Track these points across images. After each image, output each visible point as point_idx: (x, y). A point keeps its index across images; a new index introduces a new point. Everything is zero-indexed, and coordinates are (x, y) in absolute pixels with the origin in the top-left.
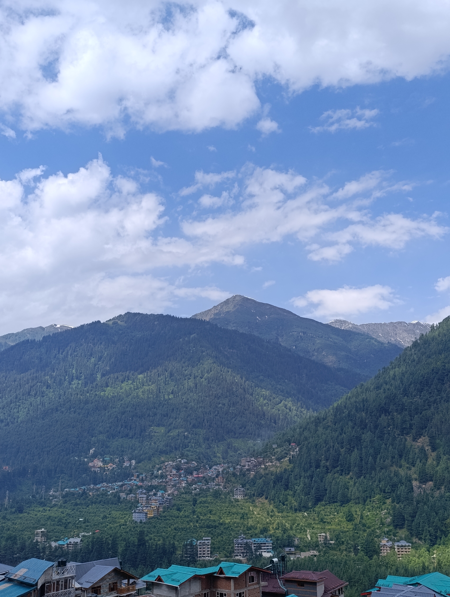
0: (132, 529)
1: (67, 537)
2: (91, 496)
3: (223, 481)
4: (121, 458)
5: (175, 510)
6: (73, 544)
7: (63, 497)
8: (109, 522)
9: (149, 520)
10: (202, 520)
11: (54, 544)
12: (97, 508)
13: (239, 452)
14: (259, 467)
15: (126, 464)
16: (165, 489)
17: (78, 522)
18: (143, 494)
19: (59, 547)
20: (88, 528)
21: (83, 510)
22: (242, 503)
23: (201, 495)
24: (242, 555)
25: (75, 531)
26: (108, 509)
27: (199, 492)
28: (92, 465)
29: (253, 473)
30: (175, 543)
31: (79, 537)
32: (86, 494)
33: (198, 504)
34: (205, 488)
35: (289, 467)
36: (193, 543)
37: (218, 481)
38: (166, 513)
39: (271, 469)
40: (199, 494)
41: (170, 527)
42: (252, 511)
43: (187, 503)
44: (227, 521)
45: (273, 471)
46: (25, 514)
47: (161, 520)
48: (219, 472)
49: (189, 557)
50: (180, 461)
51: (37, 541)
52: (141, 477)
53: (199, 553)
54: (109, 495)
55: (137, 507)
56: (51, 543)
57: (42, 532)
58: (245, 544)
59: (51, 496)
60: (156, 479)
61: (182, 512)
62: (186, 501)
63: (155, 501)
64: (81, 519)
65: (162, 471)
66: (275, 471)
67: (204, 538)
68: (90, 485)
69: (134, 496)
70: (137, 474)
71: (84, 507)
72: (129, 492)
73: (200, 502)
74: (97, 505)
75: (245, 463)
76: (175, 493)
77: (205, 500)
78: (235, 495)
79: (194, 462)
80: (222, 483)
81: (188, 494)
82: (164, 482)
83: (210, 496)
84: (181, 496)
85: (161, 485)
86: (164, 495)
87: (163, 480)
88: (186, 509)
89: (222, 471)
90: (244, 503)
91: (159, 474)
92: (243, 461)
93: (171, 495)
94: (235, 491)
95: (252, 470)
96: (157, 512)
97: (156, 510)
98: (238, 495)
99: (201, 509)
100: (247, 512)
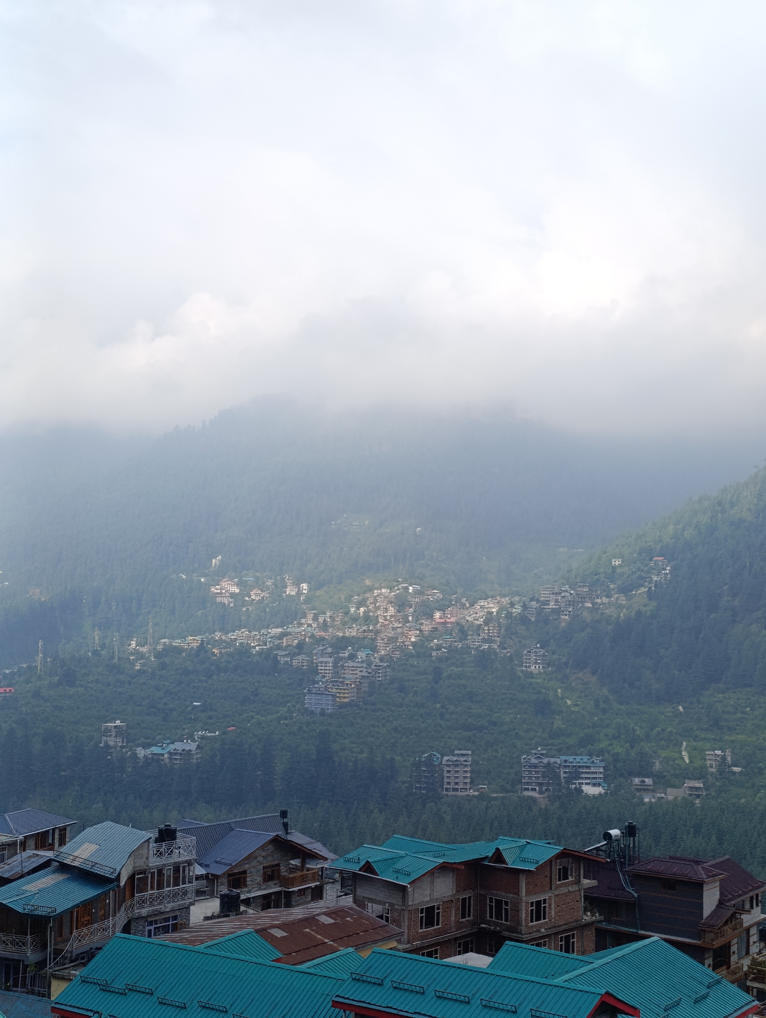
0: (305, 728)
1: (168, 738)
2: (216, 656)
3: (499, 633)
4: (278, 578)
5: (394, 691)
6: (181, 754)
7: (158, 655)
8: (255, 710)
9: (340, 710)
10: (452, 713)
11: (141, 752)
12: (230, 682)
13: (535, 571)
14: (580, 605)
15: (291, 591)
16: (372, 646)
17: (190, 708)
18: (327, 655)
19: (152, 759)
20: (212, 721)
21: (200, 684)
22: (539, 681)
23: (450, 661)
24: (537, 789)
25: (184, 726)
26: (254, 683)
27: (446, 654)
28: (216, 591)
29: (567, 617)
30: (394, 759)
31: (193, 740)
32: (206, 652)
33: (444, 681)
34: (460, 646)
35: (647, 608)
36: (434, 761)
37: (489, 633)
38: (376, 695)
39: (607, 611)
40: (447, 659)
41: (383, 726)
42: (562, 698)
43: (421, 677)
44: (507, 719)
45: (611, 616)
46: (79, 689)
47: (366, 710)
48: (490, 613)
49: (424, 788)
50: (406, 589)
51: (107, 746)
52: (321, 620)
53: (446, 780)
54: (254, 655)
55: (314, 682)
56: (135, 750)
57: (116, 727)
58: (544, 767)
59: (132, 654)
60: (354, 625)
61: (411, 695)
62: (419, 673)
63: (352, 670)
64: (197, 704)
65: (368, 607)
66: (615, 616)
67: (456, 752)
69: (308, 658)
70: (314, 612)
71: (204, 678)
72: (296, 650)
73: (448, 675)
74: (229, 675)
75: (549, 597)
76: (396, 654)
77: (459, 671)
78: (526, 662)
79: (436, 591)
80: (498, 637)
81: (424, 658)
82: (371, 631)
83: (471, 665)
84: (408, 663)
85: (366, 638)
86: (372, 658)
87: (369, 627)
88: (418, 689)
89: (497, 612)
90: (544, 680)
91: (359, 613)
92: (545, 592)
93: (385, 660)
94: (526, 655)
95: (565, 613)
96: (357, 693)
97: (356, 689)
98: (533, 664)
99: (452, 690)
100: (551, 699)
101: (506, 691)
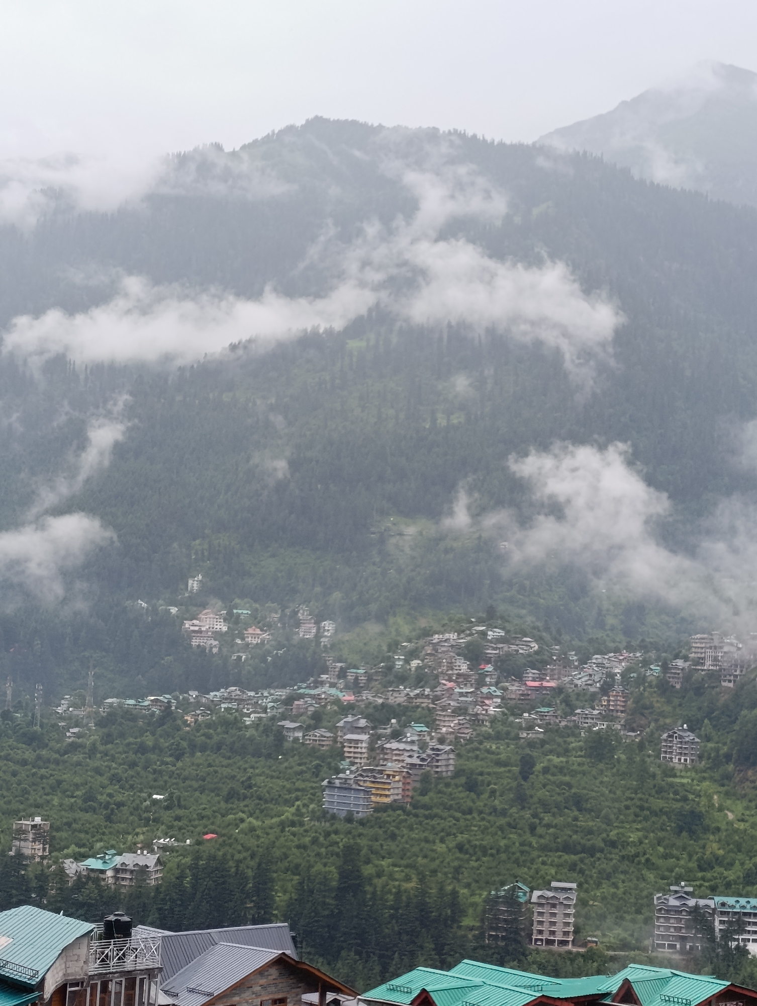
0: (321, 839)
1: (113, 847)
2: (189, 725)
3: (623, 706)
4: (288, 611)
5: (460, 789)
6: (132, 872)
7: (102, 723)
9: (376, 815)
10: (548, 826)
11: (71, 867)
12: (210, 765)
13: (684, 614)
14: (753, 666)
15: (305, 632)
16: (428, 719)
17: (148, 803)
18: (359, 731)
19: (88, 878)
20: (180, 824)
21: (163, 767)
22: (685, 781)
23: (548, 747)
24: (678, 946)
25: (137, 830)
26: (245, 769)
27: (541, 736)
28: (192, 628)
29: (731, 685)
30: (457, 892)
31: (152, 851)
32: (175, 719)
33: (537, 776)
34: (563, 724)
36: (518, 897)
37: (609, 705)
38: (431, 794)
40: (543, 743)
41: (442, 841)
42: (721, 809)
43: (502, 769)
44: (633, 837)
47: (416, 816)
48: (611, 675)
49: (504, 938)
50: (484, 634)
51: (20, 855)
52: (350, 678)
53: (536, 927)
54: (247, 727)
55: (338, 771)
56: (63, 863)
57: (34, 826)
58: (689, 913)
59: (62, 718)
60: (401, 687)
61: (485, 796)
62: (499, 763)
63: (396, 755)
64: (158, 797)
65: (423, 661)
67: (554, 884)
68: (187, 692)
69: (328, 734)
70: (339, 665)
71: (169, 759)
72: (312, 722)
73: (544, 768)
74: (208, 755)
75: (705, 653)
76: (463, 733)
77: (562, 762)
78: (666, 752)
79: (529, 639)
80: (622, 712)
81: (506, 741)
82: (427, 697)
83: (579, 753)
84: (481, 747)
85: (418, 707)
86: (427, 738)
87: (424, 690)
88: (496, 787)
89: (622, 675)
90: (693, 780)
91: (410, 669)
92: (698, 645)
93: (448, 741)
94: (666, 741)
95: (728, 678)
96: (403, 790)
97: (401, 783)
98: (676, 756)
99: (548, 791)
100: (703, 810)
101: (633, 795)
